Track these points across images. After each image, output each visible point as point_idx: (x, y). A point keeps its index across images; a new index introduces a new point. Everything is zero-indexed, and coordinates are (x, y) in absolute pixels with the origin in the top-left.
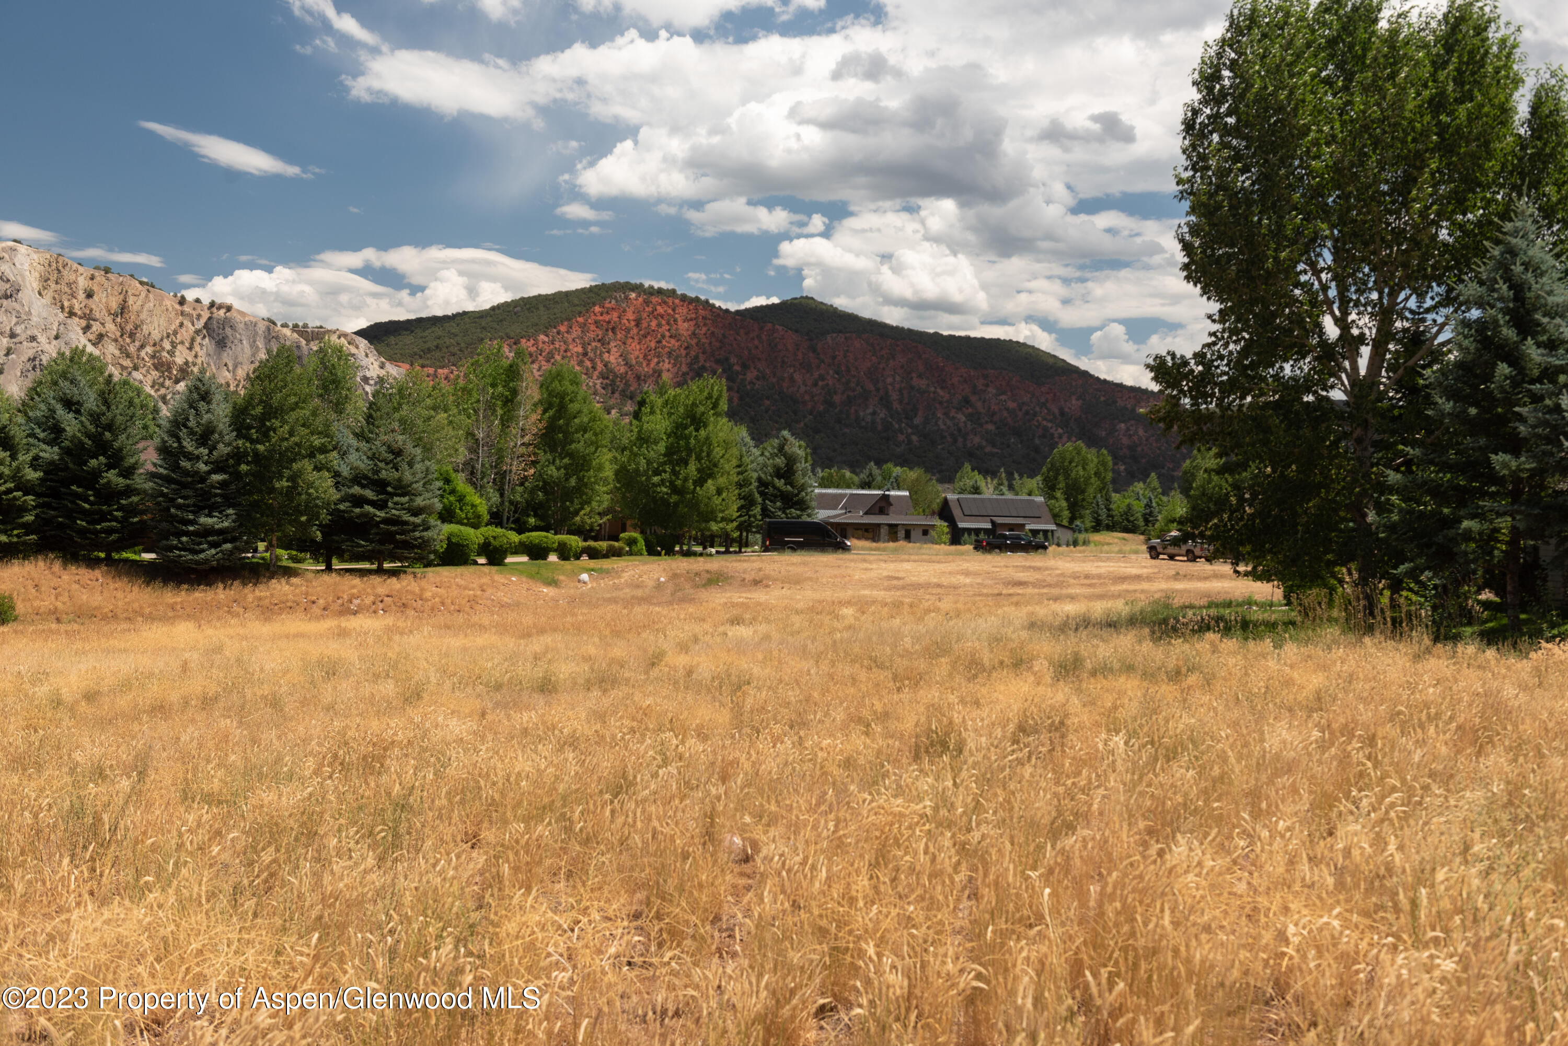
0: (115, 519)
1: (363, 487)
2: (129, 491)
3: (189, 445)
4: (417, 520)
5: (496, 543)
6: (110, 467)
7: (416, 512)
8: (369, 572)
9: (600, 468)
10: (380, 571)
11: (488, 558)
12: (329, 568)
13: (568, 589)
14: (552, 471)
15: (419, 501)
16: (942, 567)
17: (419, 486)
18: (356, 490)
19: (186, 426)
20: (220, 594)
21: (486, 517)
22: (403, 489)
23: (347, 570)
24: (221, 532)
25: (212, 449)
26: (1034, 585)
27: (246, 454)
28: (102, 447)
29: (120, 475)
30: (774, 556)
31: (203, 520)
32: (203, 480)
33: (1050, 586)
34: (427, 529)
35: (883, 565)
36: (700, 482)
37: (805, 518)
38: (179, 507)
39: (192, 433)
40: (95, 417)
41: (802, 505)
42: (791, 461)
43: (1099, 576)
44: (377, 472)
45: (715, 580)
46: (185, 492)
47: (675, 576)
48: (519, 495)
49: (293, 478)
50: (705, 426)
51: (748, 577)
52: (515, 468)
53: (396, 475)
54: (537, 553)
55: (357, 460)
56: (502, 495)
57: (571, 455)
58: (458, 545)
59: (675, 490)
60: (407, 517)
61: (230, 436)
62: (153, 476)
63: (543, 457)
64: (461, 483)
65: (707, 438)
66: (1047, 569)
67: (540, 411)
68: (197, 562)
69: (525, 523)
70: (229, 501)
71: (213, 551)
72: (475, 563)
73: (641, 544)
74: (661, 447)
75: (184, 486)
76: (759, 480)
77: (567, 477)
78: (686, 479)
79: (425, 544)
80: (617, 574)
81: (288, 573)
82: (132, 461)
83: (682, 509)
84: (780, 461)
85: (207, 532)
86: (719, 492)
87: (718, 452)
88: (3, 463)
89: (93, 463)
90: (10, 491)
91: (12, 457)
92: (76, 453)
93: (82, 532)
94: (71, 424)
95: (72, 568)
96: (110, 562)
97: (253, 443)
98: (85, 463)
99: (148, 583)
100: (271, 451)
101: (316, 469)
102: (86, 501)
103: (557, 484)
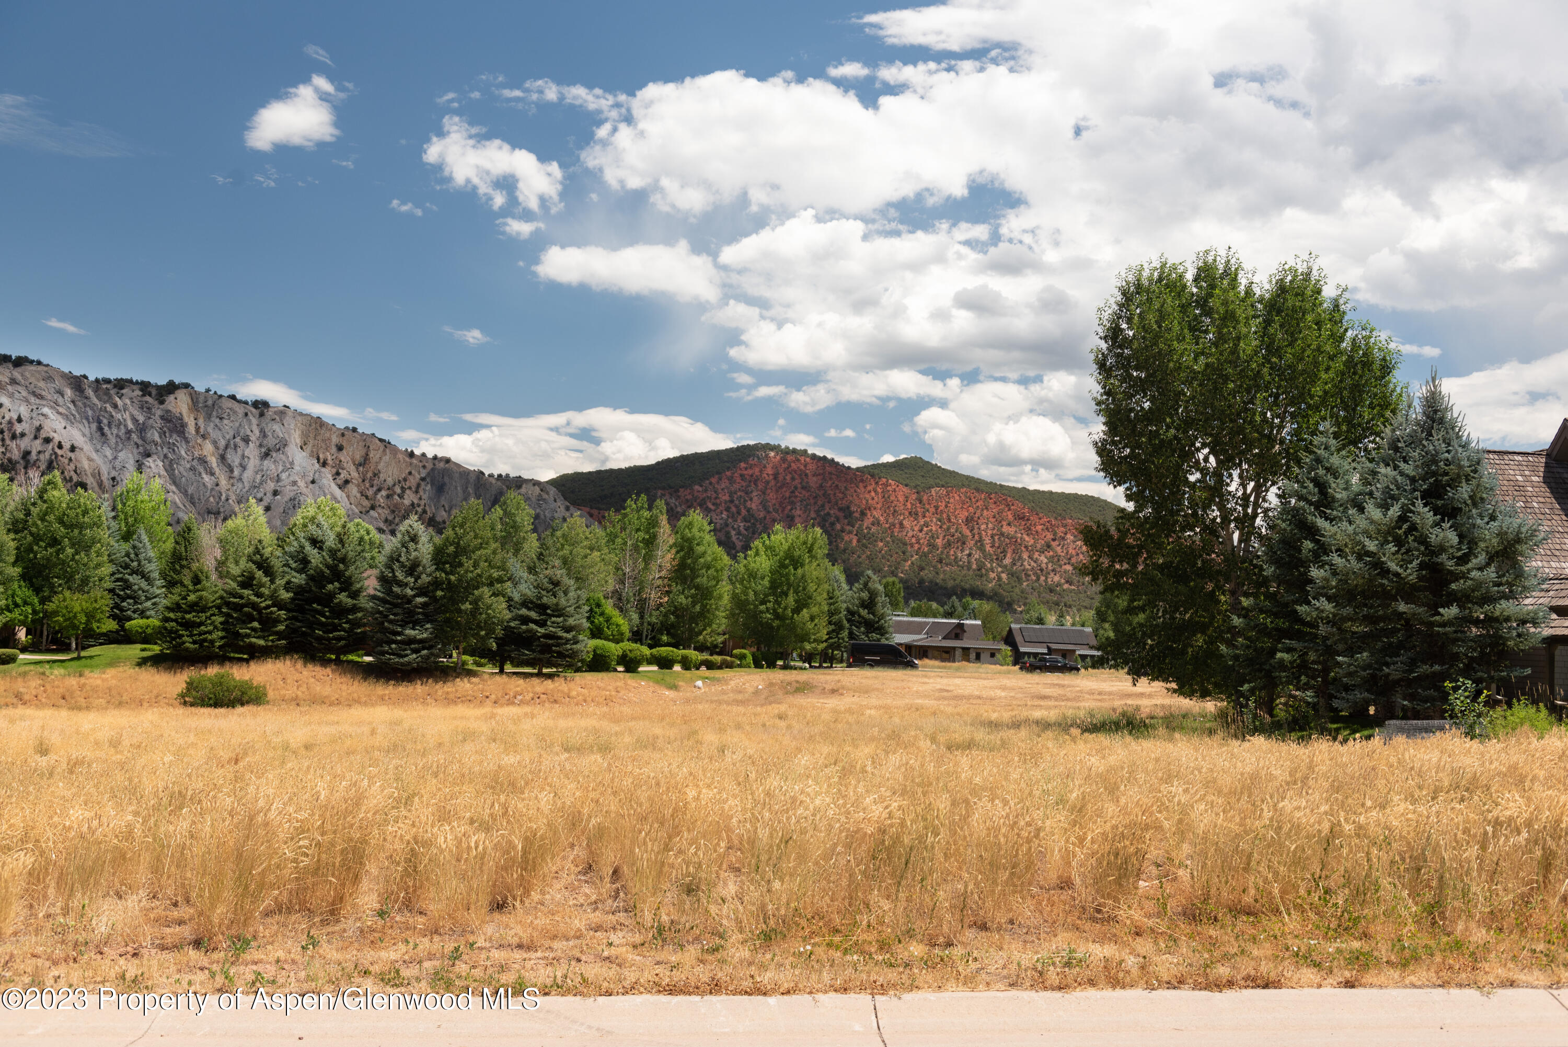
0: (344, 630)
1: (529, 609)
2: (355, 609)
3: (400, 575)
4: (569, 636)
5: (631, 655)
6: (342, 590)
7: (568, 630)
8: (532, 675)
9: (720, 597)
10: (539, 675)
11: (626, 667)
12: (502, 671)
13: (686, 692)
14: (682, 599)
15: (571, 621)
16: (985, 682)
17: (571, 609)
18: (524, 611)
19: (398, 561)
20: (419, 688)
21: (628, 634)
22: (559, 612)
23: (514, 673)
24: (421, 641)
25: (417, 578)
26: (1056, 699)
27: (442, 582)
28: (337, 575)
29: (349, 596)
30: (855, 671)
31: (409, 632)
32: (409, 601)
33: (1068, 700)
34: (576, 642)
35: (939, 680)
36: (797, 610)
37: (884, 641)
38: (391, 622)
39: (403, 566)
40: (333, 552)
41: (882, 631)
42: (873, 595)
43: (1110, 693)
44: (540, 598)
45: (802, 689)
46: (395, 610)
47: (771, 684)
48: (654, 618)
49: (475, 603)
50: (802, 565)
51: (828, 687)
52: (653, 596)
53: (555, 601)
54: (665, 664)
55: (525, 588)
56: (642, 617)
57: (697, 587)
58: (601, 656)
59: (777, 616)
60: (561, 633)
61: (431, 569)
62: (374, 597)
63: (676, 588)
64: (609, 607)
65: (803, 576)
66: (1069, 686)
67: (674, 551)
68: (402, 664)
69: (659, 640)
70: (428, 618)
71: (414, 656)
72: (615, 670)
73: (750, 659)
74: (766, 582)
75: (396, 606)
76: (848, 609)
77: (694, 604)
78: (785, 608)
79: (573, 655)
80: (726, 681)
81: (470, 673)
82: (358, 586)
83: (782, 632)
84: (865, 595)
85: (410, 641)
86: (812, 619)
87: (812, 587)
88: (262, 585)
89: (330, 587)
90: (268, 607)
91: (272, 582)
92: (318, 579)
93: (319, 639)
94: (315, 557)
95: (310, 666)
96: (338, 662)
97: (447, 573)
98: (324, 587)
99: (365, 679)
100: (460, 580)
101: (494, 594)
102: (324, 616)
103: (686, 609)
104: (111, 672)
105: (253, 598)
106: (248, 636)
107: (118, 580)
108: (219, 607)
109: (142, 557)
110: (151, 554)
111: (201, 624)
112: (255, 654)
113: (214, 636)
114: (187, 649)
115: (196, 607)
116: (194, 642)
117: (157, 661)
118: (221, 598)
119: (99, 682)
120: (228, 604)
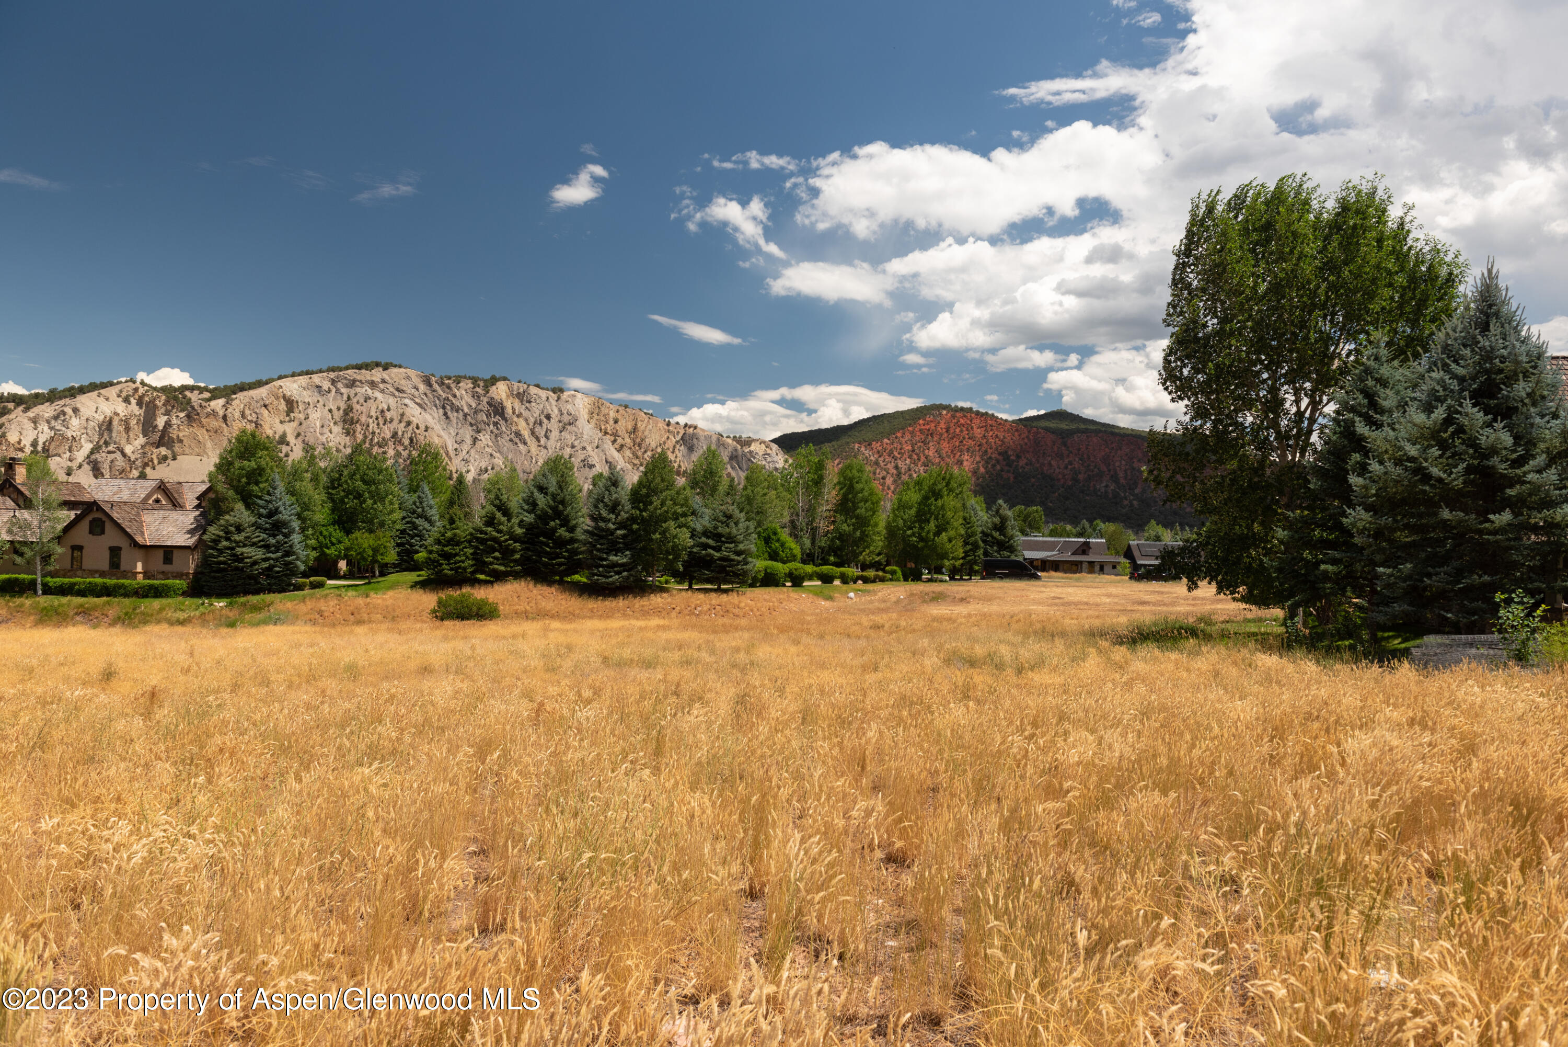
0: (564, 557)
1: (708, 537)
2: (573, 541)
3: (604, 513)
4: (740, 558)
5: (796, 573)
6: (562, 526)
7: (739, 553)
8: (711, 590)
9: (876, 525)
10: (719, 590)
11: (792, 581)
12: (691, 588)
13: (840, 602)
14: (845, 527)
15: (741, 547)
16: (1094, 591)
17: (741, 537)
18: (704, 540)
19: (603, 502)
20: (620, 603)
21: (799, 556)
22: (731, 539)
23: (700, 589)
24: (623, 565)
25: (618, 515)
26: (1154, 604)
27: (637, 518)
28: (557, 514)
29: (567, 531)
30: (988, 583)
31: (613, 558)
32: (612, 533)
33: (1165, 605)
34: (746, 564)
35: (1055, 589)
36: (938, 534)
37: (1013, 558)
38: (598, 550)
39: (606, 505)
40: (554, 497)
41: (1012, 549)
42: (1004, 519)
43: (1203, 599)
44: (716, 528)
45: (937, 598)
46: (602, 541)
47: (912, 595)
48: (823, 542)
49: (664, 533)
50: (942, 497)
51: (958, 596)
52: (822, 525)
53: (727, 530)
54: (827, 579)
55: (702, 523)
56: (813, 543)
57: (857, 517)
58: (771, 574)
59: (921, 539)
60: (733, 557)
61: (628, 507)
62: (587, 531)
63: (839, 518)
64: (784, 535)
65: (943, 505)
66: (1167, 593)
67: (838, 488)
68: (608, 584)
69: (826, 560)
70: (627, 547)
71: (617, 577)
72: (784, 585)
73: (899, 573)
74: (913, 512)
75: (601, 537)
76: (983, 532)
77: (855, 530)
78: (928, 532)
79: (745, 573)
80: (875, 593)
81: (662, 590)
82: (574, 522)
83: (926, 552)
84: (997, 520)
85: (614, 565)
86: (950, 540)
87: (950, 514)
88: (501, 523)
89: (552, 523)
90: (506, 540)
91: (509, 520)
92: (543, 518)
93: (545, 564)
94: (542, 501)
95: (539, 586)
96: (561, 583)
97: (641, 511)
98: (548, 524)
99: (580, 596)
100: (651, 516)
101: (679, 527)
102: (548, 546)
103: (849, 535)
104: (391, 593)
105: (495, 534)
106: (492, 563)
107: (408, 523)
108: (470, 542)
109: (425, 504)
110: (432, 502)
111: (456, 555)
112: (498, 577)
113: (466, 564)
114: (446, 575)
115: (454, 541)
116: (451, 569)
117: (423, 585)
118: (471, 534)
119: (379, 601)
120: (477, 539)
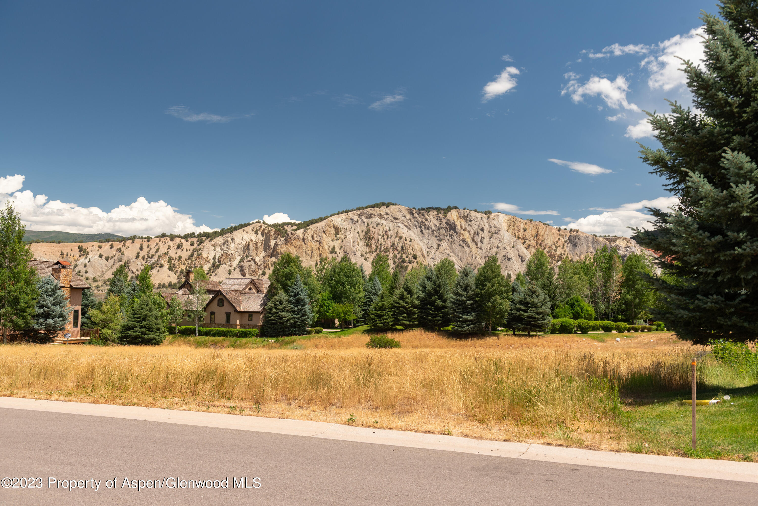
0: (440, 317)
1: (521, 304)
2: (445, 307)
3: (460, 291)
4: (540, 317)
5: (586, 326)
6: (439, 299)
7: (538, 314)
8: (523, 335)
10: (529, 335)
11: (581, 331)
12: (514, 334)
13: (608, 343)
14: (628, 296)
15: (540, 310)
17: (540, 304)
18: (518, 306)
19: (459, 285)
20: (469, 342)
21: (594, 315)
22: (534, 305)
24: (471, 321)
25: (467, 293)
27: (479, 294)
28: (436, 292)
31: (465, 317)
32: (465, 303)
34: (544, 320)
38: (457, 312)
39: (462, 287)
40: (435, 282)
44: (525, 298)
46: (459, 307)
48: (614, 306)
49: (493, 302)
52: (613, 295)
53: (532, 300)
54: (608, 330)
56: (606, 307)
57: (636, 290)
58: (565, 326)
60: (535, 316)
61: (473, 287)
62: (452, 302)
63: (624, 291)
64: (585, 302)
67: (622, 272)
68: (463, 331)
70: (474, 310)
71: (467, 327)
72: (574, 333)
73: (662, 326)
75: (459, 305)
77: (635, 298)
80: (637, 337)
82: (445, 297)
85: (466, 321)
88: (408, 298)
89: (433, 298)
90: (410, 307)
91: (411, 297)
92: (429, 295)
93: (430, 321)
94: (429, 285)
95: (427, 333)
96: (439, 331)
97: (481, 290)
98: (431, 298)
99: (448, 338)
100: (486, 293)
101: (503, 299)
102: (431, 310)
103: (631, 302)
104: (351, 336)
105: (404, 304)
106: (402, 320)
107: (368, 298)
108: (391, 308)
109: (376, 288)
110: (380, 287)
111: (384, 315)
112: (407, 328)
113: (389, 320)
114: (379, 326)
115: (382, 308)
116: (381, 323)
117: (368, 332)
118: (392, 304)
119: (345, 340)
120: (396, 307)
